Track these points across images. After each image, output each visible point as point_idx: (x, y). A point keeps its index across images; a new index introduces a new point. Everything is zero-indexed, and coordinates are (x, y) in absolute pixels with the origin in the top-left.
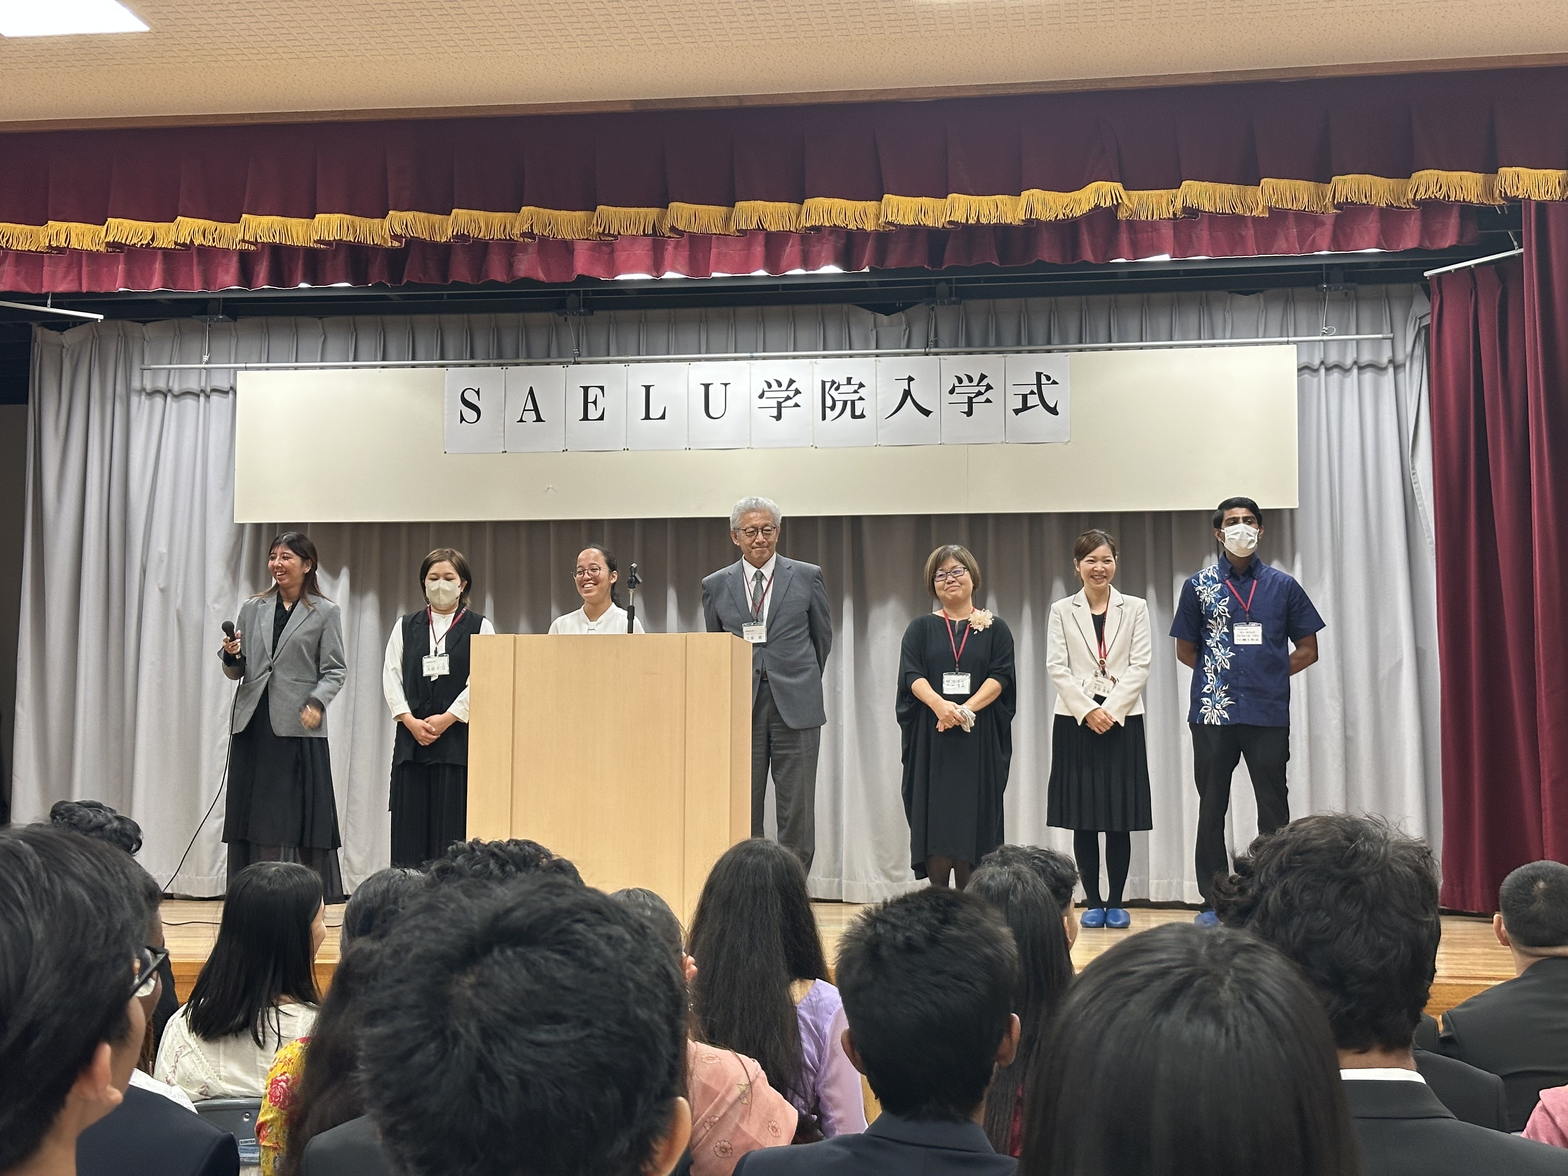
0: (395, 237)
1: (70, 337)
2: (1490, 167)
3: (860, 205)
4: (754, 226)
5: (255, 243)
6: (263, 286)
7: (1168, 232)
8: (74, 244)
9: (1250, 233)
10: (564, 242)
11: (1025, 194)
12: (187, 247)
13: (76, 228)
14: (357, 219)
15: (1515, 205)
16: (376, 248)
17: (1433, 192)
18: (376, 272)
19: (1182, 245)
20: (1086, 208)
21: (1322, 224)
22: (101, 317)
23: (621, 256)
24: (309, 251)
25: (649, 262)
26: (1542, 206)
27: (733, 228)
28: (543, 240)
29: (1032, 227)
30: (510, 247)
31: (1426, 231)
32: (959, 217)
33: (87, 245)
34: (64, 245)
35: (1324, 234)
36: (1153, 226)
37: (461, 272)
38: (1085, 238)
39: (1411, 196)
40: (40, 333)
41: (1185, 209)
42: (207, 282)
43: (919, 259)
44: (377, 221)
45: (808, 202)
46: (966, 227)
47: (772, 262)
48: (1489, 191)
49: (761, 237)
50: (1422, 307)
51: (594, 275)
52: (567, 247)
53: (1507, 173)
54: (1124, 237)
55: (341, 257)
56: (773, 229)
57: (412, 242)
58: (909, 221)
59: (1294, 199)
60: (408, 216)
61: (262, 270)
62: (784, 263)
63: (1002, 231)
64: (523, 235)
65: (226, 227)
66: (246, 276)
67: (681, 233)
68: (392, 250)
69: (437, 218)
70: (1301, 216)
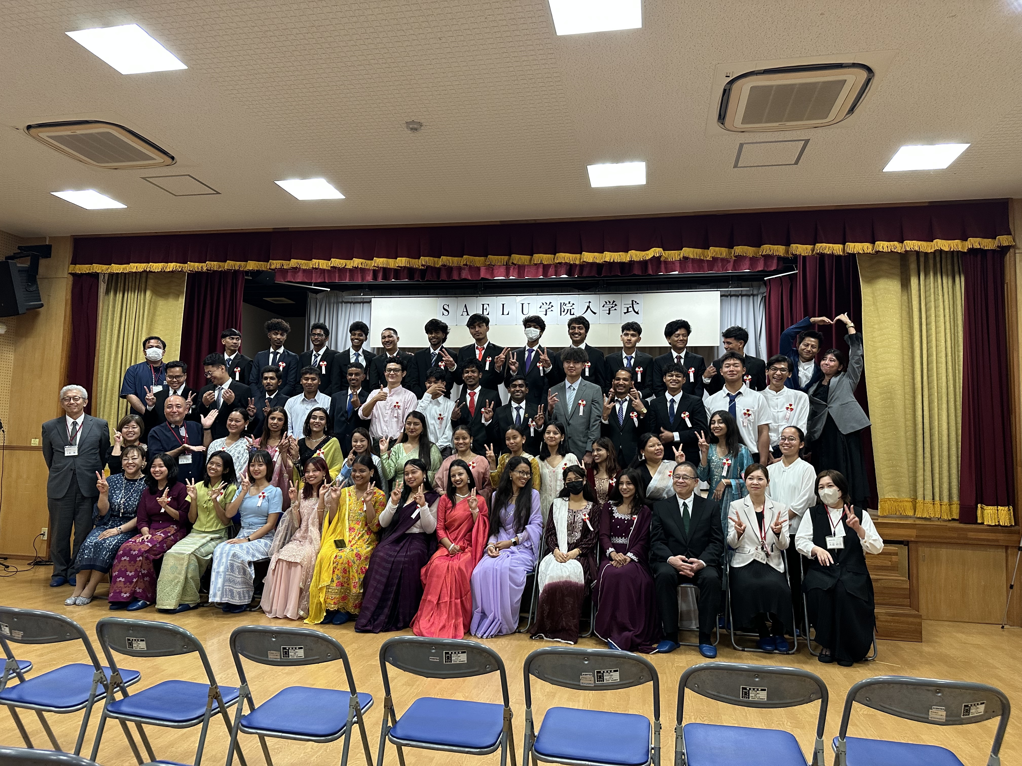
0: (423, 265)
1: (319, 296)
2: (787, 244)
3: (574, 255)
4: (539, 262)
5: (378, 267)
6: (380, 281)
7: (678, 265)
8: (321, 267)
9: (705, 265)
10: (477, 267)
11: (630, 252)
12: (356, 268)
13: (321, 261)
14: (411, 259)
15: (796, 257)
16: (416, 269)
17: (769, 252)
18: (417, 276)
19: (682, 269)
20: (650, 256)
21: (730, 262)
22: (329, 290)
23: (496, 272)
24: (395, 270)
25: (505, 273)
26: (804, 257)
27: (532, 263)
28: (470, 266)
29: (632, 263)
30: (460, 269)
31: (765, 264)
32: (607, 259)
33: (325, 267)
34: (317, 267)
35: (730, 266)
36: (673, 263)
37: (444, 276)
38: (650, 266)
39: (760, 254)
40: (310, 294)
41: (684, 257)
42: (363, 279)
43: (594, 273)
44: (417, 260)
45: (557, 254)
46: (610, 263)
47: (545, 274)
48: (787, 252)
49: (542, 265)
50: (763, 290)
51: (487, 277)
52: (478, 269)
53: (794, 246)
54: (663, 266)
55: (406, 271)
56: (546, 263)
57: (428, 267)
58: (591, 261)
59: (721, 254)
60: (427, 258)
61: (380, 275)
62: (549, 274)
63: (622, 265)
64: (464, 265)
65: (369, 262)
66: (375, 277)
67: (515, 265)
68: (421, 269)
69: (436, 259)
70: (722, 260)
